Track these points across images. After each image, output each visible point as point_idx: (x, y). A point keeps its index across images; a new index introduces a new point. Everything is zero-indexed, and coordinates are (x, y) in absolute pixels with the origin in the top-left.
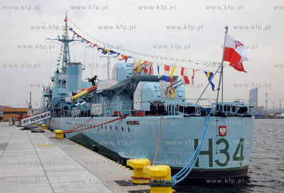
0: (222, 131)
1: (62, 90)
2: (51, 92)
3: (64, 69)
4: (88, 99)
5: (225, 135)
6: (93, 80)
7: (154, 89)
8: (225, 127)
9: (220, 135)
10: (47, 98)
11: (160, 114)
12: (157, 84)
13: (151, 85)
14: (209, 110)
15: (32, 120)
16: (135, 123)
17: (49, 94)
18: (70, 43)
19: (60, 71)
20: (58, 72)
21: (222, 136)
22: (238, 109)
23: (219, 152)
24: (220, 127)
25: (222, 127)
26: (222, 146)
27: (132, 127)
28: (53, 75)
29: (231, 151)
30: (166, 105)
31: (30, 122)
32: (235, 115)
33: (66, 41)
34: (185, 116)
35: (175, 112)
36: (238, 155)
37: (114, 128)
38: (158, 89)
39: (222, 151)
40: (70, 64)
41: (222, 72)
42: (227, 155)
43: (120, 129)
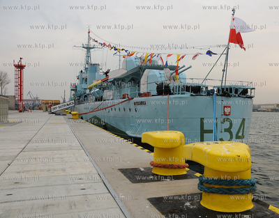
0: (227, 110)
1: (84, 86)
2: (76, 87)
3: (86, 69)
4: (102, 88)
5: (229, 115)
6: (106, 73)
7: (158, 75)
8: (229, 107)
9: (225, 114)
10: (73, 92)
11: (166, 94)
12: (162, 72)
13: (157, 72)
14: (212, 91)
15: (59, 107)
16: (142, 103)
17: (75, 89)
18: (92, 50)
19: (83, 71)
20: (82, 71)
21: (227, 115)
22: (241, 91)
23: (223, 131)
24: (225, 107)
25: (226, 107)
26: (227, 125)
27: (139, 107)
28: (78, 74)
29: (234, 131)
30: (171, 86)
31: (58, 109)
32: (239, 96)
34: (192, 95)
35: (180, 92)
36: (240, 134)
37: (122, 109)
38: (163, 75)
39: (226, 130)
40: (91, 64)
41: (227, 54)
42: (231, 134)
43: (127, 110)
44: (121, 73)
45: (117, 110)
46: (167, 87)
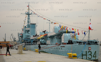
0: (90, 49)
6: (44, 32)
7: (68, 36)
11: (71, 44)
12: (69, 34)
13: (67, 34)
14: (86, 43)
16: (63, 46)
17: (22, 36)
18: (30, 15)
22: (94, 42)
24: (89, 48)
26: (90, 53)
29: (92, 55)
30: (73, 41)
31: (17, 47)
33: (28, 14)
34: (79, 44)
35: (76, 43)
36: (95, 56)
37: (56, 49)
38: (70, 36)
39: (90, 55)
42: (91, 56)
43: (58, 49)
44: (53, 34)
45: (54, 48)
46: (71, 41)
